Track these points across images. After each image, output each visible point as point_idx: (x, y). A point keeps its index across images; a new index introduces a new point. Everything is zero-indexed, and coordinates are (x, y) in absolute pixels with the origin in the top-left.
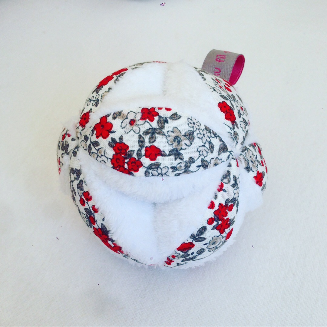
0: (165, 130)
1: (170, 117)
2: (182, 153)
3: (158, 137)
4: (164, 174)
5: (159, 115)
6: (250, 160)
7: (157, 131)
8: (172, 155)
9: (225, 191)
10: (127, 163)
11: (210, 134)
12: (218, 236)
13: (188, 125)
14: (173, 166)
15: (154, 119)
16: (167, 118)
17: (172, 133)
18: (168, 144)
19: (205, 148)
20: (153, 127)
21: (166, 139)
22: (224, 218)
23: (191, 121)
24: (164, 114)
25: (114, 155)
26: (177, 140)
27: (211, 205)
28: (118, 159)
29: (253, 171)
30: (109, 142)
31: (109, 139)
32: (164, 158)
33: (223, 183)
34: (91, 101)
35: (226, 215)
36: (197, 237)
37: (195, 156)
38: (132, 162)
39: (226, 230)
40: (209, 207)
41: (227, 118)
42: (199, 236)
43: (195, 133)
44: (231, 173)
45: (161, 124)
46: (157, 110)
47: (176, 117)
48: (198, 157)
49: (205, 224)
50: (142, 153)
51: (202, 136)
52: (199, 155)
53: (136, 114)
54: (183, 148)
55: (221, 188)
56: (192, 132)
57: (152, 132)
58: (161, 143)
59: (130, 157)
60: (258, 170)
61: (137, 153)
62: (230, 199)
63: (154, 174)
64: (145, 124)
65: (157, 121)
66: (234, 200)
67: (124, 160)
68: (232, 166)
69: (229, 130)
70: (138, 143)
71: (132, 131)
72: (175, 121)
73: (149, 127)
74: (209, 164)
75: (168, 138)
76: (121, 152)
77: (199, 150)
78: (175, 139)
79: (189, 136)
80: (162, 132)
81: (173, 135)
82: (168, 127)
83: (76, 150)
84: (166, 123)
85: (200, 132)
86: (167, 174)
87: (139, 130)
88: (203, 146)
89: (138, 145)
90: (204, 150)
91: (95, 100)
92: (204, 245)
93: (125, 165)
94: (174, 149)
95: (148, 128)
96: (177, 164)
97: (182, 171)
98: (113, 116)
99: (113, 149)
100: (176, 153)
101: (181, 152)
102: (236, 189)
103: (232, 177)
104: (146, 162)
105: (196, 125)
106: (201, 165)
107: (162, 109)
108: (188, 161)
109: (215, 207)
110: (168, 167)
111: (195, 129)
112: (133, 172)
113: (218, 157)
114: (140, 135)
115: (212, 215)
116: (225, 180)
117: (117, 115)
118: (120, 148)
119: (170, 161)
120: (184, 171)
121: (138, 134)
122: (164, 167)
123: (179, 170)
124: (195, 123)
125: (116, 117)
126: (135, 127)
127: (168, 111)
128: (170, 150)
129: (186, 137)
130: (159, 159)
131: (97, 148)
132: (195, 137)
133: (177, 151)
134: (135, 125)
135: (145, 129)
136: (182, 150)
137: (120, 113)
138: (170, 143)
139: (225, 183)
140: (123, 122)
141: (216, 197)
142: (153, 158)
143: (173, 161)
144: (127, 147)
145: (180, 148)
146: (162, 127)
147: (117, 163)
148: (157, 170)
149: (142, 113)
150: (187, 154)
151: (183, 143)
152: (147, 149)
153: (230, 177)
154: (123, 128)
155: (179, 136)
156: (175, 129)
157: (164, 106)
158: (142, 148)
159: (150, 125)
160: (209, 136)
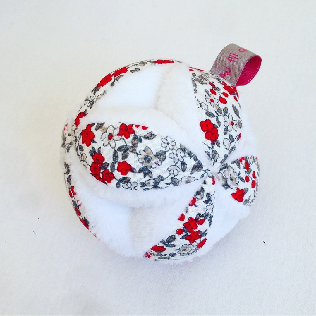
0: (137, 149)
1: (144, 136)
2: (153, 172)
3: (130, 154)
4: (133, 188)
5: (135, 133)
6: (229, 178)
7: (130, 149)
8: (142, 172)
9: (197, 206)
10: (102, 173)
11: (185, 153)
12: (188, 245)
13: (161, 145)
14: (142, 182)
15: (129, 136)
16: (141, 137)
17: (144, 152)
18: (138, 162)
19: (176, 168)
20: (128, 144)
21: (138, 157)
22: (194, 230)
23: (165, 141)
24: (139, 132)
25: (92, 163)
26: (148, 159)
27: (180, 218)
28: (96, 168)
29: (232, 189)
30: (90, 150)
31: (90, 148)
32: (134, 174)
33: (196, 199)
34: (87, 101)
35: (196, 227)
36: (167, 243)
37: (165, 174)
38: (106, 174)
39: (196, 240)
40: (179, 219)
41: (207, 137)
42: (168, 242)
43: (167, 154)
44: (205, 190)
45: (135, 142)
46: (134, 128)
47: (151, 136)
48: (168, 176)
49: (174, 233)
50: (115, 166)
51: (175, 156)
52: (169, 174)
53: (115, 129)
54: (153, 166)
55: (193, 203)
56: (164, 152)
57: (126, 149)
58: (133, 160)
59: (105, 168)
60: (239, 187)
61: (111, 166)
62: (202, 214)
63: (124, 187)
64: (121, 140)
65: (132, 139)
66: (206, 215)
67: (100, 170)
68: (207, 184)
69: (207, 150)
70: (112, 157)
71: (109, 145)
72: (149, 141)
73: (124, 143)
74: (180, 182)
75: (139, 156)
76: (98, 162)
77: (169, 169)
78: (146, 158)
79: (161, 156)
80: (135, 150)
81: (145, 154)
82: (141, 146)
83: (70, 146)
84: (139, 142)
85: (172, 152)
86: (136, 188)
87: (115, 145)
88: (174, 165)
89: (112, 159)
90: (175, 169)
91: (91, 101)
92: (175, 250)
93: (101, 175)
94: (144, 167)
95: (123, 145)
96: (145, 181)
97: (151, 187)
98: (96, 126)
99: (93, 158)
100: (146, 171)
101: (151, 170)
102: (209, 205)
103: (205, 193)
104: (118, 175)
105: (170, 145)
106: (171, 183)
107: (139, 128)
108: (157, 179)
109: (185, 220)
110: (137, 183)
111: (168, 149)
112: (106, 182)
113: (191, 176)
114: (115, 150)
115: (181, 227)
116: (198, 196)
117: (100, 126)
118: (98, 158)
119: (139, 178)
120: (153, 187)
121: (114, 149)
122: (134, 182)
123: (147, 186)
124: (170, 142)
125: (98, 129)
126: (112, 142)
127: (144, 130)
128: (140, 167)
129: (157, 157)
130: (130, 174)
131: (82, 152)
132: (166, 157)
133: (147, 169)
134: (112, 139)
135: (120, 145)
136: (152, 168)
137: (102, 124)
138: (140, 161)
139: (198, 199)
140: (103, 135)
141: (187, 211)
142: (124, 173)
143: (142, 178)
144: (103, 159)
145: (150, 166)
146: (135, 145)
147: (95, 171)
148: (127, 184)
149: (120, 129)
150: (156, 173)
151: (153, 162)
152: (119, 164)
153: (203, 194)
154: (102, 140)
155: (150, 156)
156: (148, 149)
157: (141, 124)
158: (115, 162)
159: (125, 142)
160: (183, 156)
